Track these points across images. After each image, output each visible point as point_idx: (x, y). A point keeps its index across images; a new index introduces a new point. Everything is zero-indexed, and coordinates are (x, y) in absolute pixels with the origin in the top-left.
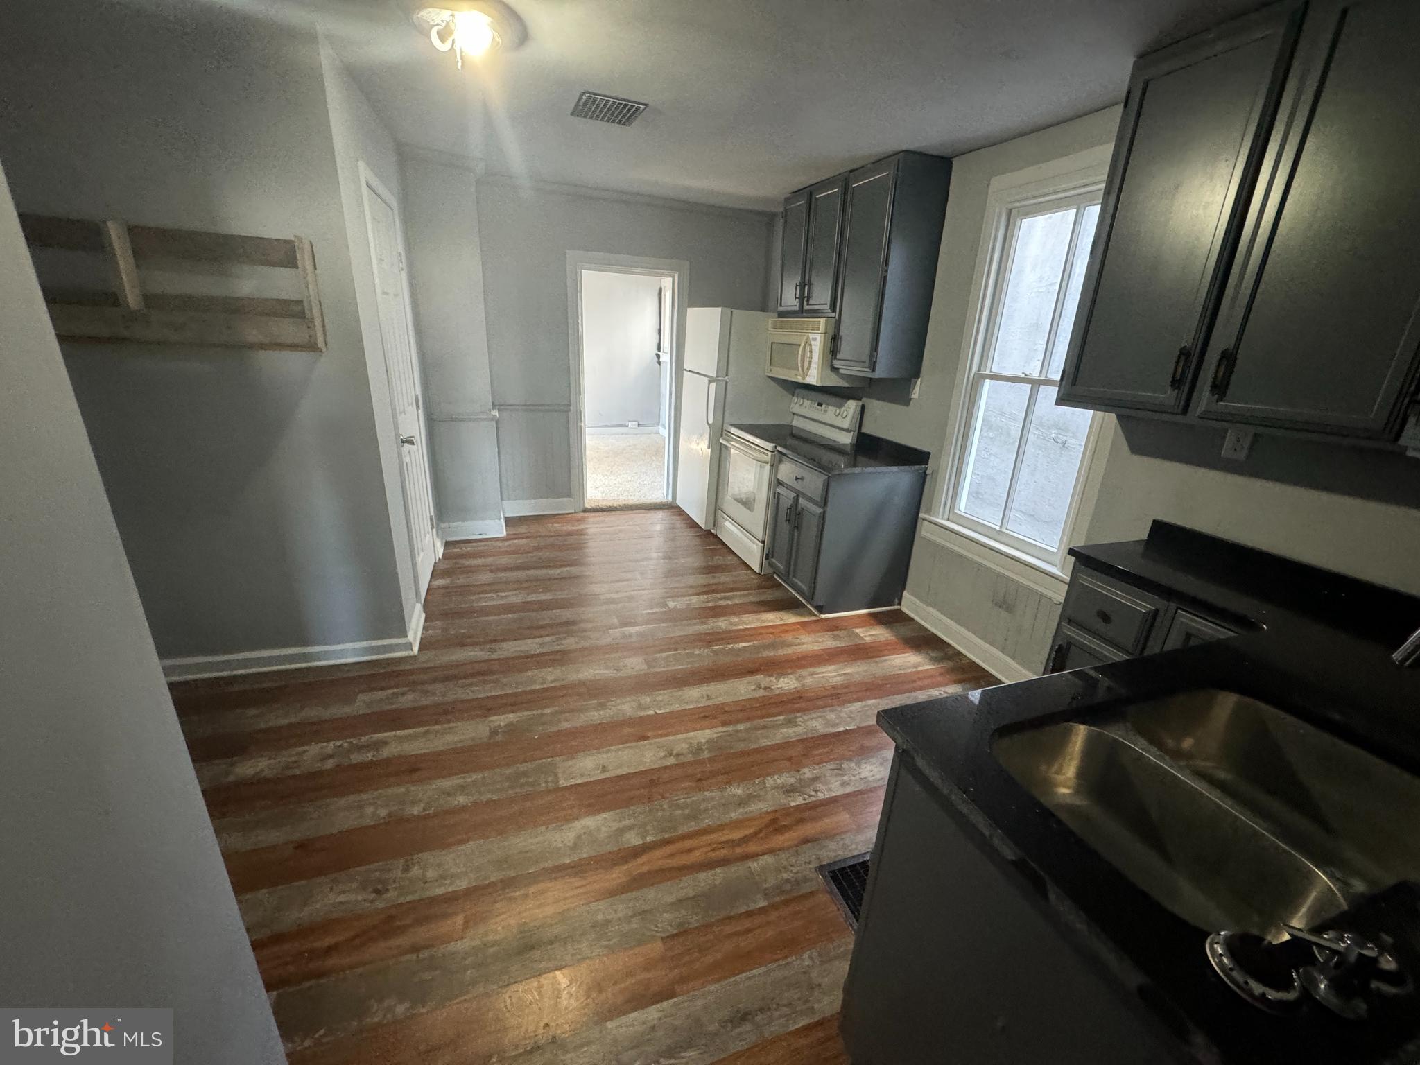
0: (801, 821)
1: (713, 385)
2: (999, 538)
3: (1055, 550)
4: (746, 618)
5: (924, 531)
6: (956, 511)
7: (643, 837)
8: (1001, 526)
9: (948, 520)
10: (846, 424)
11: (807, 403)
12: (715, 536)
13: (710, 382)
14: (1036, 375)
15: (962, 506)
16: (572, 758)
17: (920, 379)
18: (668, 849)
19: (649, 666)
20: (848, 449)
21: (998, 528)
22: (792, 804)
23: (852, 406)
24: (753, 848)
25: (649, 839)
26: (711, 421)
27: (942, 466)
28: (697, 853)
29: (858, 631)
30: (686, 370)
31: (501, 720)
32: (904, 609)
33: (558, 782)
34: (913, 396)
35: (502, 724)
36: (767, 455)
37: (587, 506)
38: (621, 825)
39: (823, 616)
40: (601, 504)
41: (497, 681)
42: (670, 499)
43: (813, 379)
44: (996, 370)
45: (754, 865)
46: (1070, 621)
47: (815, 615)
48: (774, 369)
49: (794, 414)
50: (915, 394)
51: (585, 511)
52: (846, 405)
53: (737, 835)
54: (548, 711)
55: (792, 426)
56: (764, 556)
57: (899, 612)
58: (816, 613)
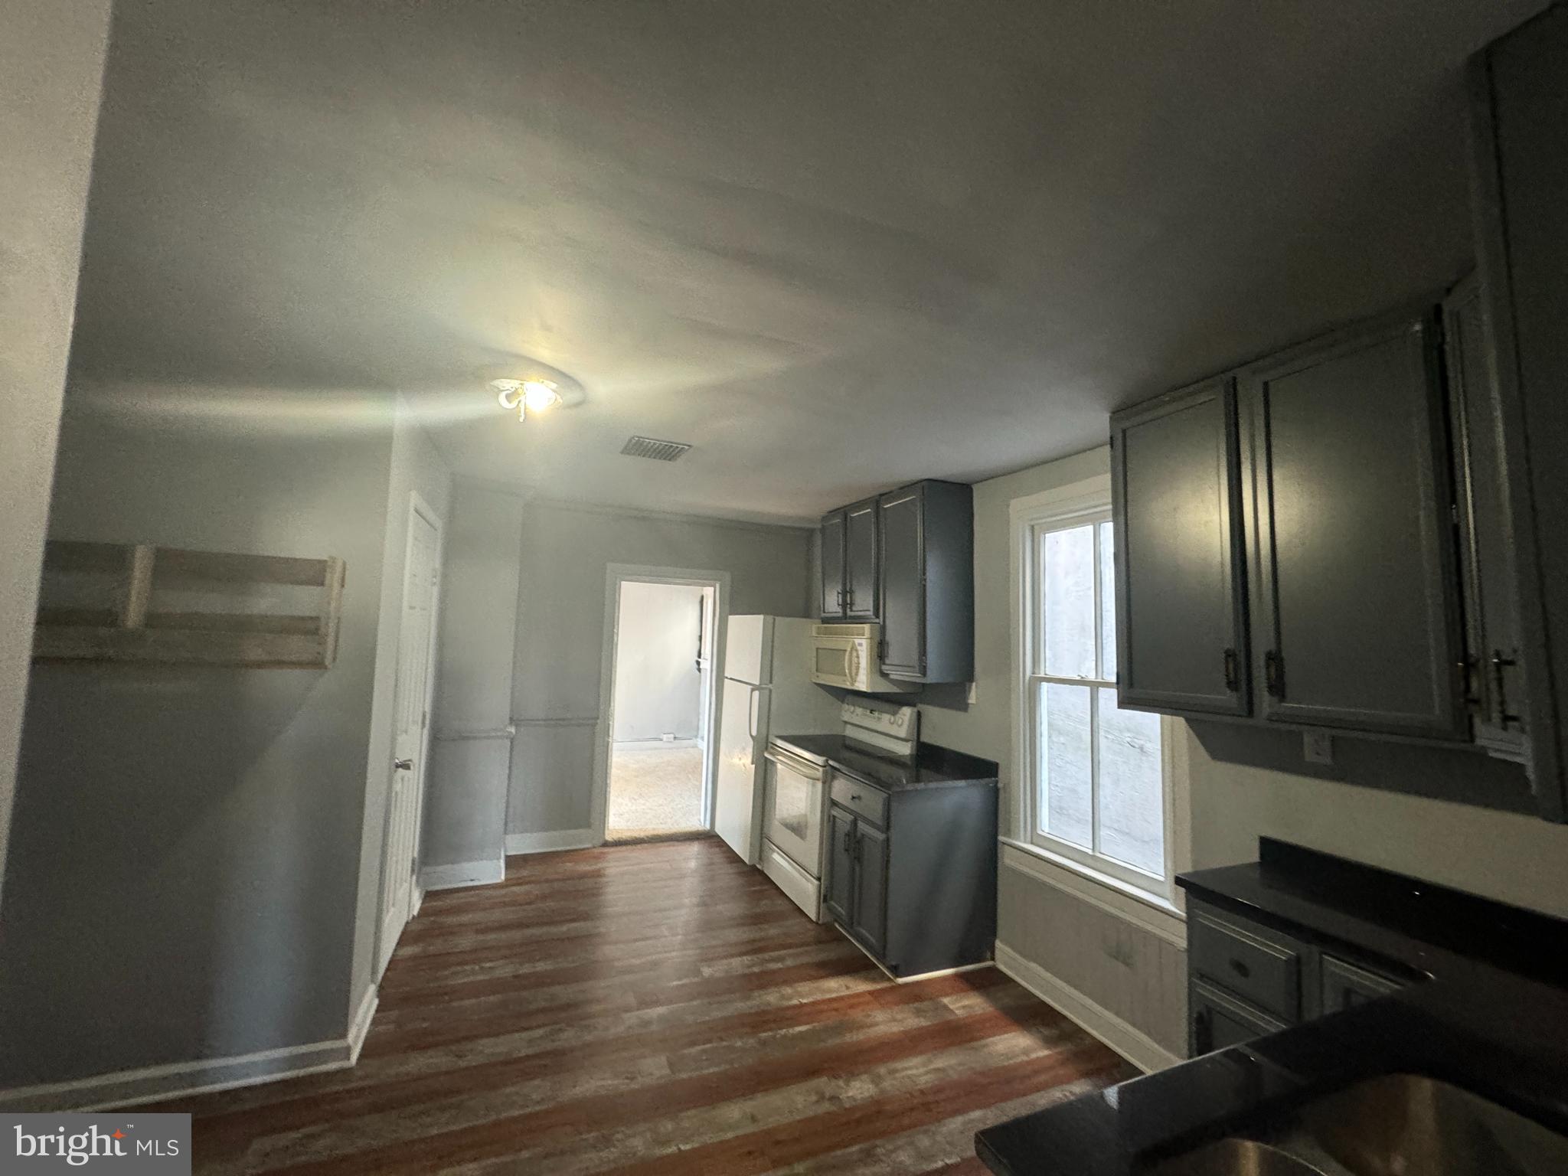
1: (756, 694)
2: (1094, 864)
3: (1162, 880)
4: (804, 987)
5: (1008, 859)
6: (1040, 832)
8: (1093, 849)
9: (1032, 843)
10: (903, 733)
11: (859, 710)
12: (762, 873)
13: (753, 690)
14: (1092, 677)
15: (1045, 826)
17: (974, 684)
20: (909, 762)
21: (1090, 852)
23: (907, 713)
26: (754, 733)
27: (1015, 776)
29: (946, 1000)
30: (727, 678)
32: (999, 965)
34: (970, 701)
36: (818, 770)
37: (609, 836)
39: (901, 980)
40: (624, 837)
41: (459, 1106)
42: (708, 827)
43: (862, 684)
44: (1051, 673)
46: (1202, 977)
47: (889, 979)
48: (821, 675)
49: (846, 722)
50: (972, 699)
51: (606, 844)
52: (900, 712)
55: (844, 736)
56: (822, 897)
57: (994, 970)
58: (890, 976)
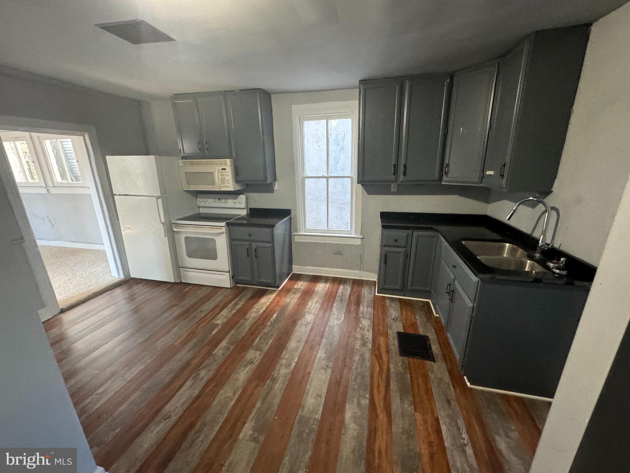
0: (379, 349)
1: (160, 200)
2: (328, 232)
3: (350, 230)
6: (307, 228)
8: (328, 228)
9: (304, 232)
11: (209, 200)
12: (181, 283)
13: (157, 199)
16: (303, 407)
17: (277, 182)
19: (260, 350)
22: (371, 347)
23: (242, 198)
24: (385, 367)
25: (368, 396)
26: (163, 220)
27: (297, 213)
28: (381, 384)
29: (295, 287)
32: (295, 272)
33: (316, 419)
34: (275, 189)
39: (280, 289)
42: (122, 277)
43: (231, 189)
44: (308, 175)
46: (384, 246)
47: (275, 290)
48: (190, 186)
49: (199, 207)
50: (276, 187)
51: (63, 311)
54: (258, 405)
55: (200, 213)
56: (231, 278)
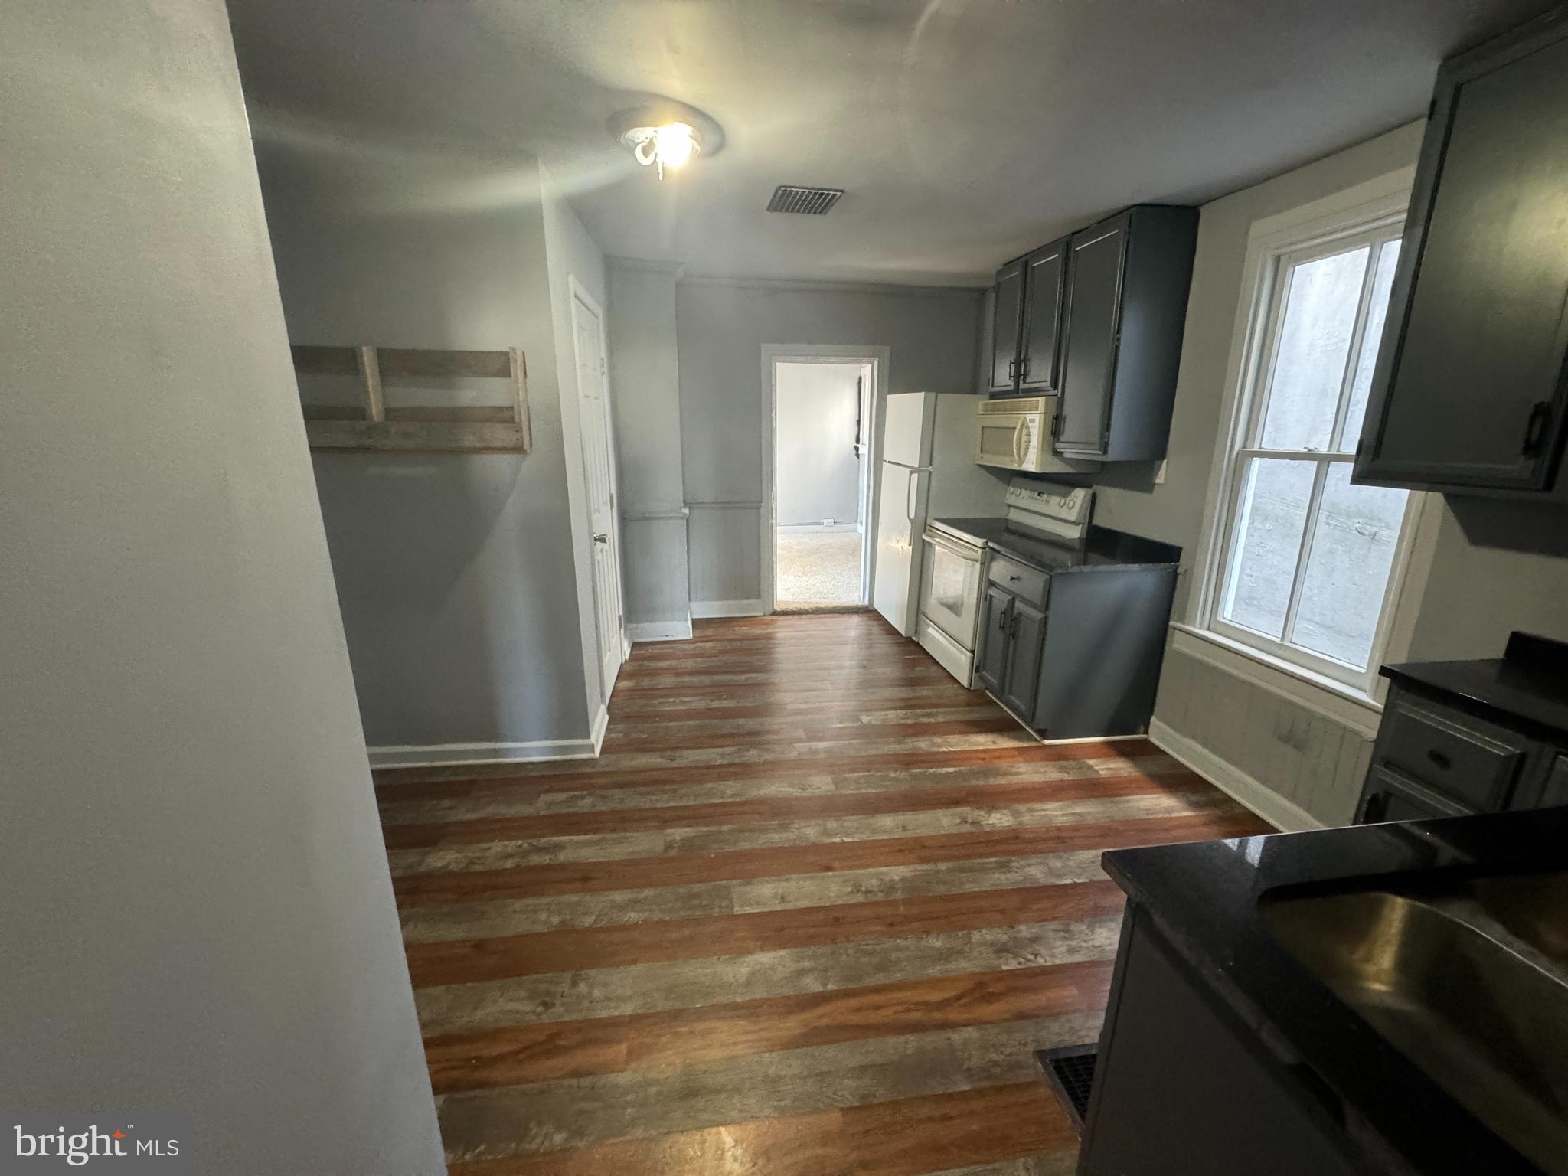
0: (1013, 990)
1: (915, 476)
2: (1280, 652)
3: (1363, 671)
4: (952, 739)
5: (1177, 644)
6: (1220, 619)
7: (825, 985)
8: (1283, 638)
9: (1209, 629)
10: (1073, 516)
11: (1025, 493)
12: (917, 644)
13: (911, 473)
14: (1323, 449)
15: (1228, 612)
16: (748, 883)
17: (1165, 461)
18: (853, 1002)
19: (837, 788)
20: (1077, 545)
21: (1278, 641)
22: (1004, 968)
23: (1080, 495)
24: (953, 1015)
25: (830, 987)
26: (912, 516)
27: (1197, 564)
28: (883, 1012)
29: (1091, 762)
30: (885, 461)
31: (678, 833)
32: (1153, 740)
33: (732, 908)
34: (1157, 481)
35: (678, 838)
36: (977, 552)
37: (777, 608)
38: (799, 966)
39: (1047, 742)
40: (792, 607)
41: (675, 791)
42: (866, 602)
43: (1031, 464)
44: (1267, 446)
45: (956, 1037)
46: (1388, 764)
47: (1036, 740)
48: (985, 456)
49: (1010, 506)
50: (1160, 479)
51: (775, 613)
52: (1072, 494)
53: (935, 996)
54: (725, 828)
55: (1007, 520)
56: (974, 668)
57: (1146, 743)
58: (1037, 737)
